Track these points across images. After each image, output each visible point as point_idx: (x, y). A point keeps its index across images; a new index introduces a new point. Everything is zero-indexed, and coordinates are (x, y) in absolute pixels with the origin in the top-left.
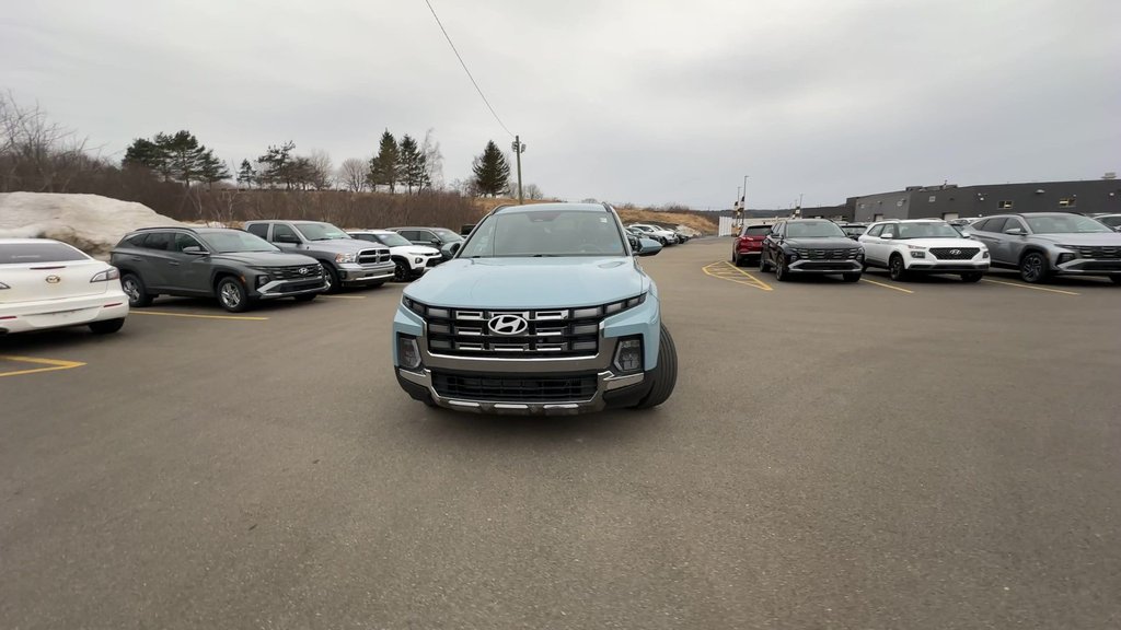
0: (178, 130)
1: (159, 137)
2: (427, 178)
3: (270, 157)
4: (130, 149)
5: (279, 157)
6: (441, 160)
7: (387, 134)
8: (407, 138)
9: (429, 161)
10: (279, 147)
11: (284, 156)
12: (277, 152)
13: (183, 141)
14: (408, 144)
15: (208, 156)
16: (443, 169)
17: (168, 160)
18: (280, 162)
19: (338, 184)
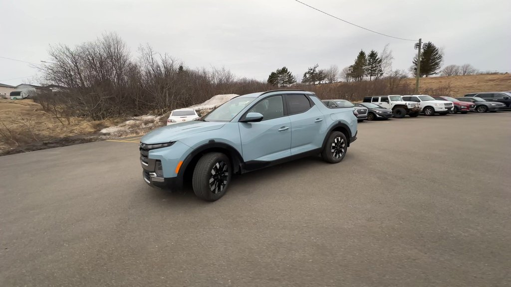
0: (283, 67)
1: (277, 70)
2: (381, 71)
3: (309, 72)
4: (270, 76)
5: (312, 71)
6: (392, 60)
7: (362, 52)
8: (373, 52)
9: (383, 62)
10: (313, 68)
11: (314, 71)
12: (311, 69)
13: (284, 71)
14: (373, 55)
15: (290, 74)
16: (392, 65)
17: (279, 78)
18: (312, 73)
19: (340, 79)
